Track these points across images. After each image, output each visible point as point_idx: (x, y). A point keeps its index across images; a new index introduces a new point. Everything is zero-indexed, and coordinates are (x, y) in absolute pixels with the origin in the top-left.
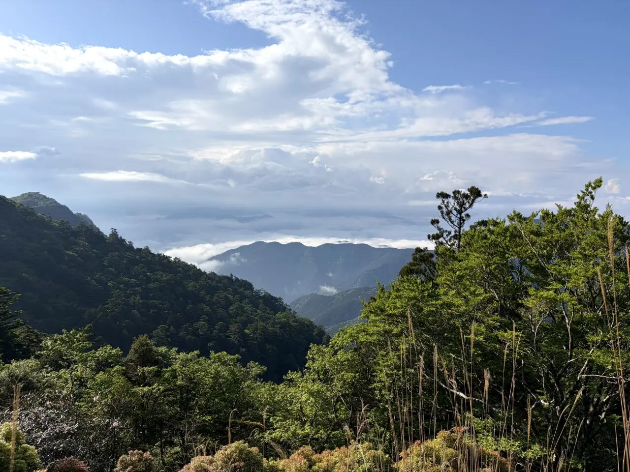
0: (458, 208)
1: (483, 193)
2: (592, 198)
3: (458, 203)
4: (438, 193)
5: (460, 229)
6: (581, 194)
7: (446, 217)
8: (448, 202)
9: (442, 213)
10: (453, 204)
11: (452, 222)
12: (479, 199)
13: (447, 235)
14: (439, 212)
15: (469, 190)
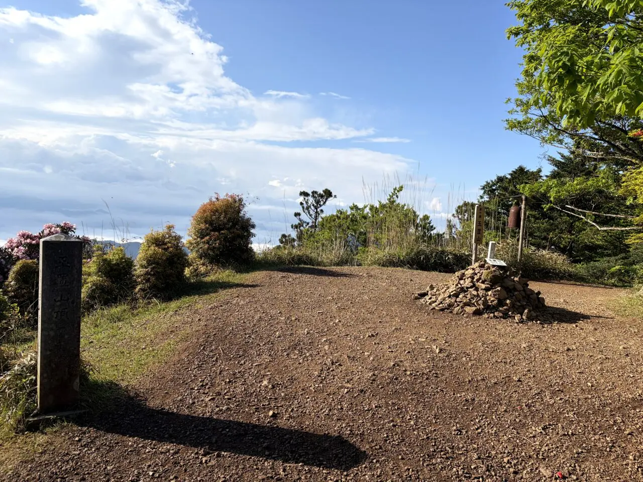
0: (315, 204)
1: (333, 194)
2: (397, 197)
3: (315, 201)
4: (301, 192)
5: (316, 221)
6: (391, 194)
7: (306, 211)
8: (308, 200)
9: (303, 208)
10: (311, 201)
11: (311, 215)
12: (330, 199)
13: (306, 226)
14: (301, 207)
15: (323, 191)
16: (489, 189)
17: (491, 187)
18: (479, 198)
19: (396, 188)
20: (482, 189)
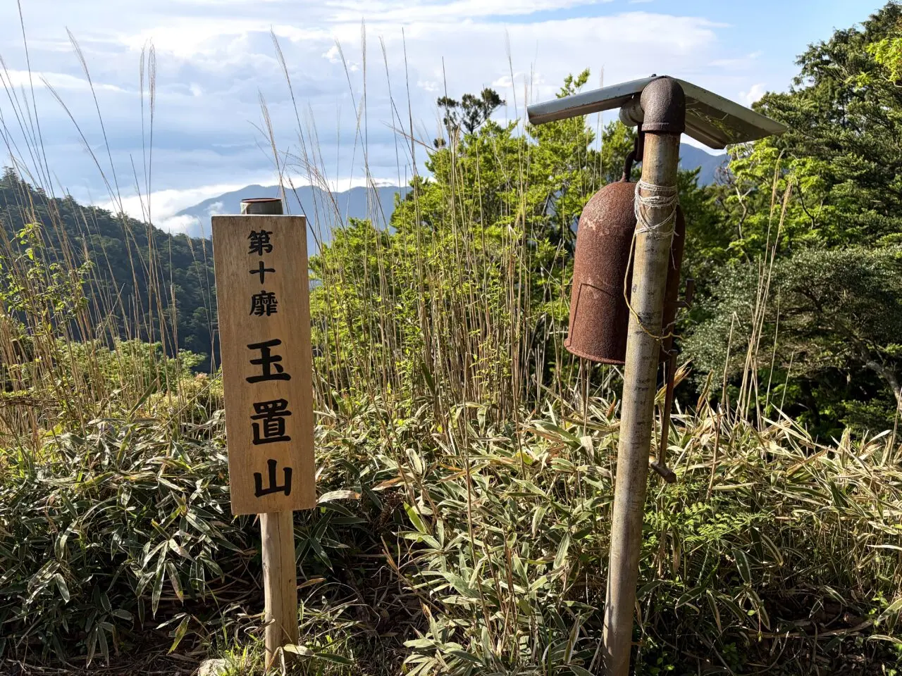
16: (816, 61)
17: (820, 56)
18: (793, 83)
19: (571, 78)
20: (799, 63)
